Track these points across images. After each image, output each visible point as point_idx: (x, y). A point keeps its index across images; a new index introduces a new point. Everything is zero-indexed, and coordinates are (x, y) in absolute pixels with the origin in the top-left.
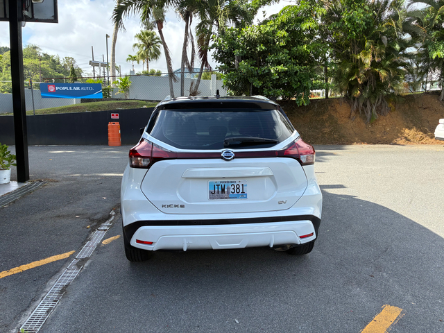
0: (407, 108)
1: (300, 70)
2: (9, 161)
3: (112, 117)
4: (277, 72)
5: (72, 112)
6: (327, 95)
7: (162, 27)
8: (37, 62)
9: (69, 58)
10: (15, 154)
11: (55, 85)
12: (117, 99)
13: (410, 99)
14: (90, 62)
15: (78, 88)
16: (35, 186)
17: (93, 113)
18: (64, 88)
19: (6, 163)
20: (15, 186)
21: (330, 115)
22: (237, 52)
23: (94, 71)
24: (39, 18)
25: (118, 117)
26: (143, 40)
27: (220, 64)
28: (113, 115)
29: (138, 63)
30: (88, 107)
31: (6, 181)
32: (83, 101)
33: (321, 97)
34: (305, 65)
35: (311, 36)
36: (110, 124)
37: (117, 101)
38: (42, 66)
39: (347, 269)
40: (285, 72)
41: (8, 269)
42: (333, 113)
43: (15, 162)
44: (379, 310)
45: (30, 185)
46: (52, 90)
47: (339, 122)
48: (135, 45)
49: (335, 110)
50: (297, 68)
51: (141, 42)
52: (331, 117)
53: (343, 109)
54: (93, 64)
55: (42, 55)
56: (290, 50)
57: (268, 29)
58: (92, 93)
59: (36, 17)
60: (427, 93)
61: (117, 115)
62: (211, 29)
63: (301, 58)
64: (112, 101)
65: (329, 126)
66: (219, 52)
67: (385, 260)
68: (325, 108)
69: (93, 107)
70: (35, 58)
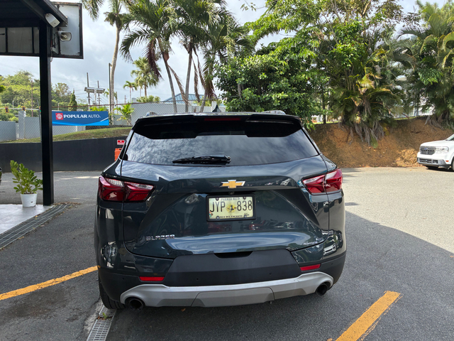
0: (400, 132)
1: (300, 97)
2: (36, 186)
3: (118, 143)
4: (278, 99)
5: (78, 139)
6: (325, 121)
7: (168, 57)
8: (28, 88)
9: (62, 84)
10: (42, 179)
11: (63, 113)
12: (121, 126)
13: (403, 124)
14: (86, 88)
15: (85, 116)
16: (60, 208)
17: (99, 140)
18: (72, 116)
19: (33, 187)
20: (41, 209)
21: (328, 140)
22: (239, 81)
23: (89, 97)
24: (66, 54)
26: (141, 67)
27: (222, 92)
28: (119, 141)
29: (136, 89)
30: (93, 134)
31: (33, 204)
32: (88, 128)
33: (318, 123)
34: (304, 92)
35: (307, 66)
36: (116, 150)
37: (121, 128)
38: (34, 92)
39: (355, 268)
40: (286, 99)
41: (70, 273)
42: (331, 138)
43: (42, 186)
44: (382, 294)
45: (56, 208)
46: (60, 118)
47: (337, 147)
48: (134, 72)
49: (333, 135)
50: (297, 95)
51: (139, 69)
52: (329, 141)
53: (340, 134)
54: (88, 90)
55: (34, 81)
56: (289, 79)
57: (269, 59)
58: (98, 120)
59: (62, 53)
60: (419, 118)
61: (123, 142)
62: (214, 58)
63: (299, 86)
64: (117, 128)
65: (328, 150)
66: (221, 81)
67: (385, 261)
68: (323, 133)
69: (99, 134)
70: (26, 84)
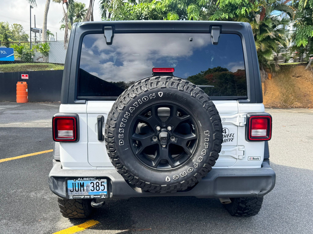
3: (22, 78)
17: (6, 74)
23: (35, 36)
25: (27, 78)
28: (23, 76)
30: (2, 68)
36: (19, 84)
58: (4, 56)
61: (27, 76)
69: (7, 68)
